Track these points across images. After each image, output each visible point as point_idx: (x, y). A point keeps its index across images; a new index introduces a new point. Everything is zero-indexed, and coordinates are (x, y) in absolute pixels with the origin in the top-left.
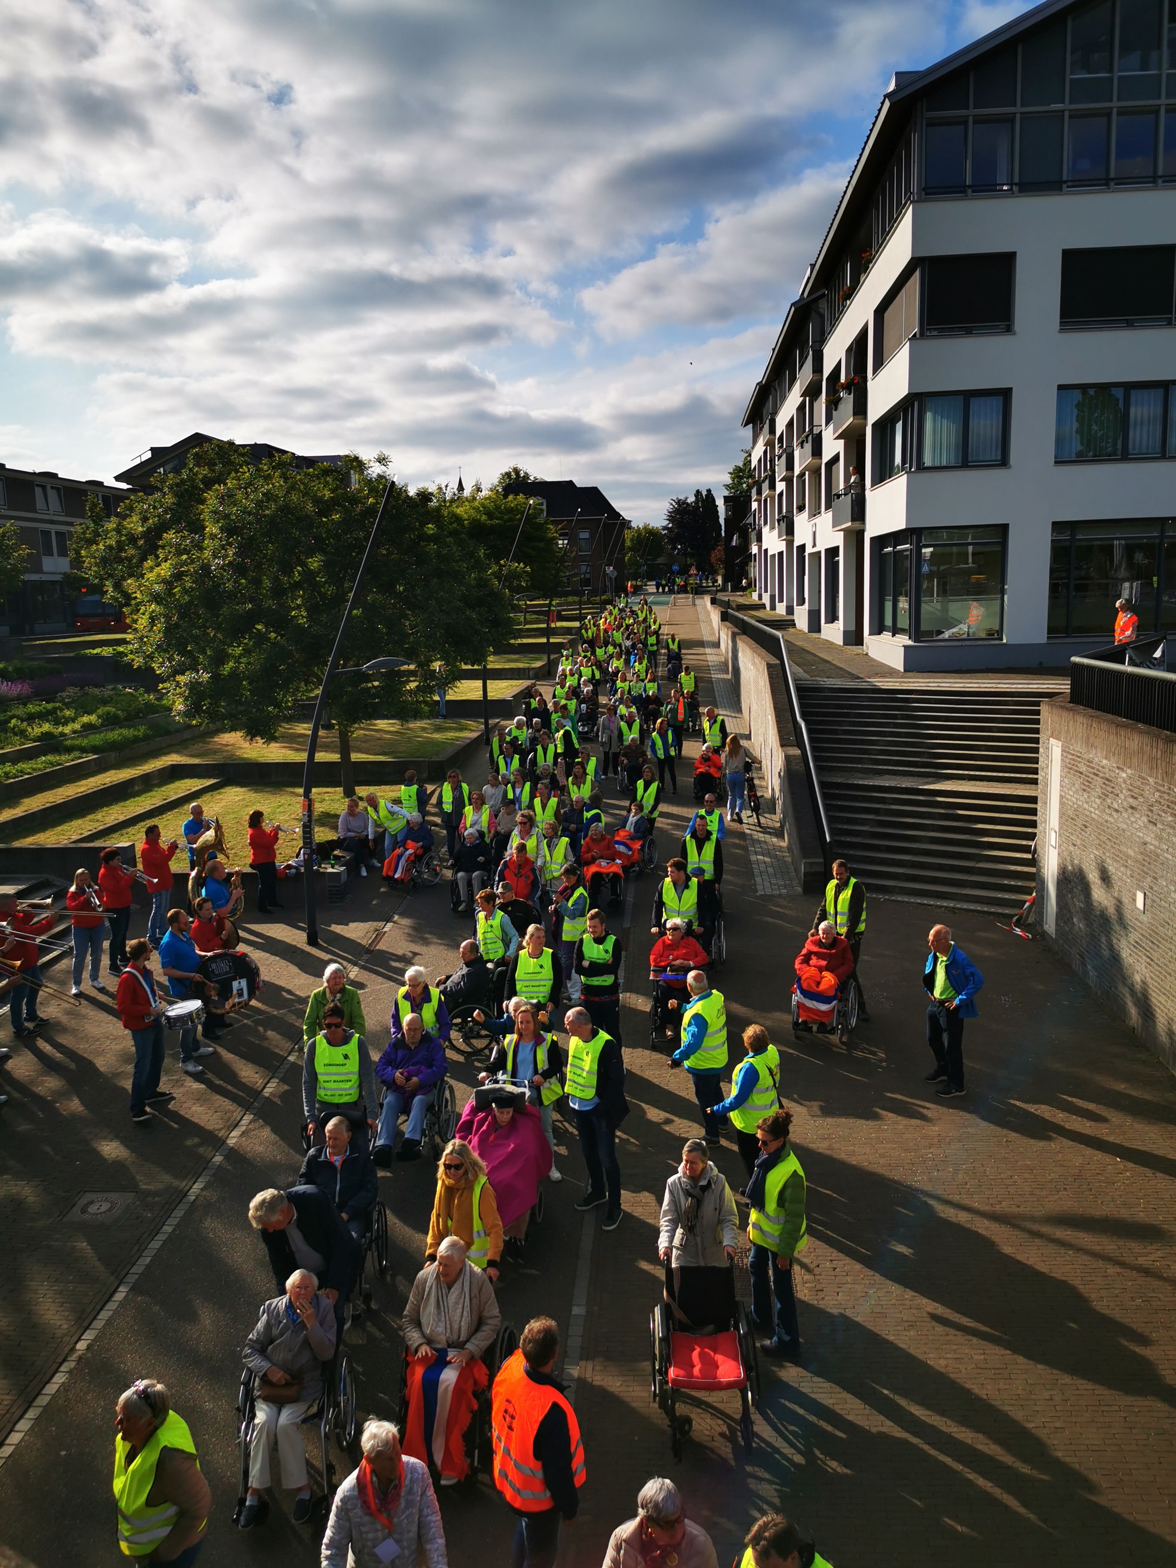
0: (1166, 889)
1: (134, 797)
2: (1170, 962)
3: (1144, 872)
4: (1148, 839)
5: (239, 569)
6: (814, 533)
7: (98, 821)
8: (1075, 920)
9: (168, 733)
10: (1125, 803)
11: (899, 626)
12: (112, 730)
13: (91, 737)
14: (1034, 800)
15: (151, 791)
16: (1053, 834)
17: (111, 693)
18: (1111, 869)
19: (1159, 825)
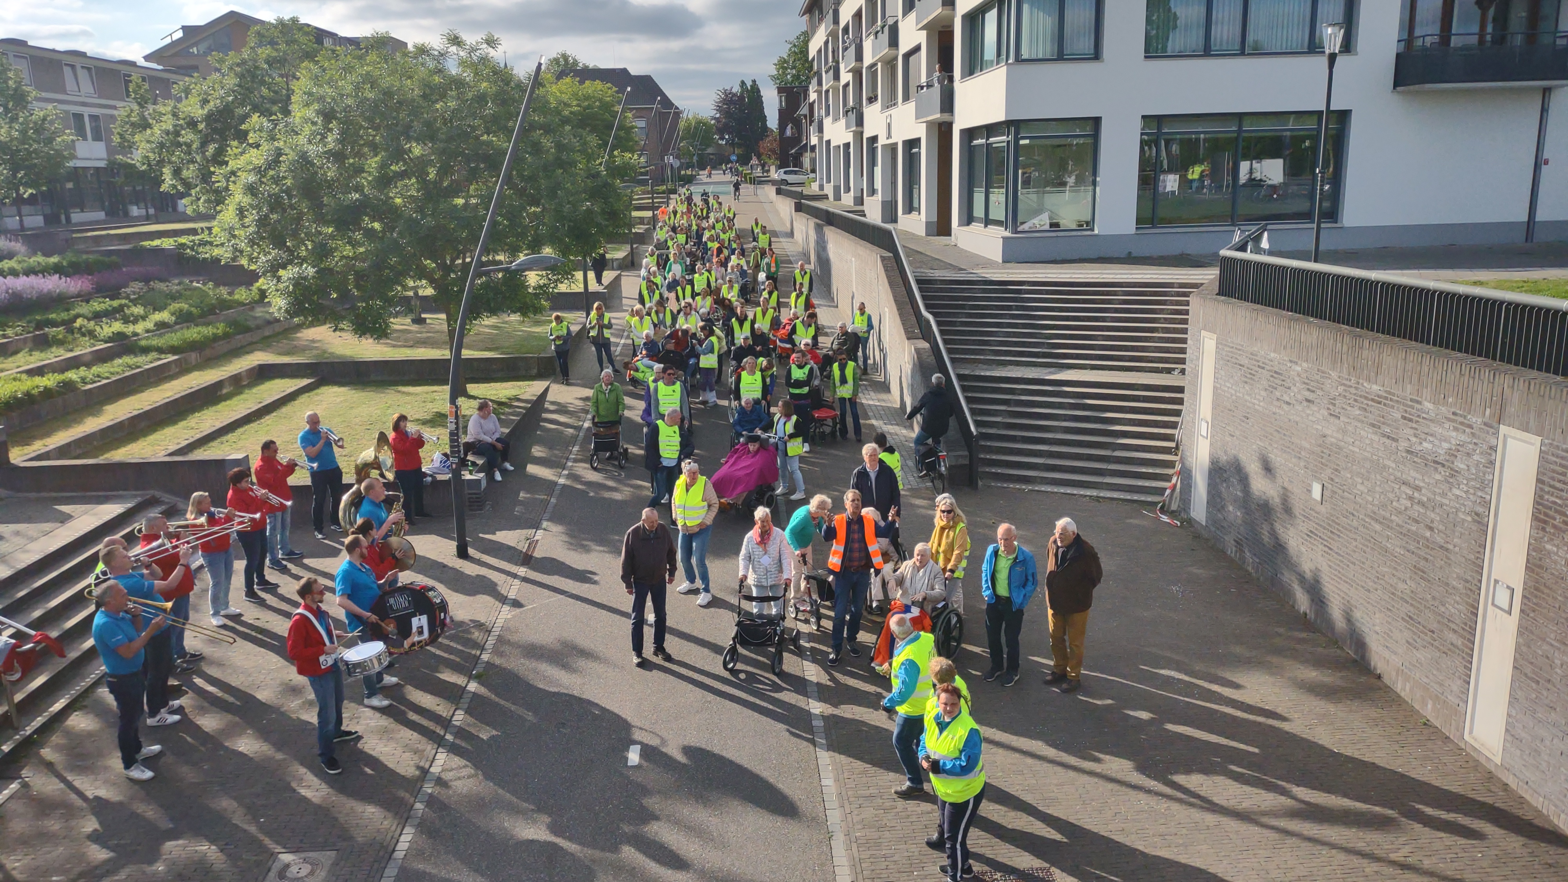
0: (1350, 481)
1: (225, 400)
2: (1355, 551)
3: (1322, 464)
4: (1329, 432)
5: (338, 156)
6: (889, 125)
7: (192, 429)
8: (1231, 508)
9: (247, 330)
10: (1299, 397)
11: (991, 217)
12: (188, 328)
13: (167, 336)
14: (1181, 390)
15: (241, 393)
16: (1204, 426)
17: (178, 288)
18: (1277, 459)
19: (1342, 418)
